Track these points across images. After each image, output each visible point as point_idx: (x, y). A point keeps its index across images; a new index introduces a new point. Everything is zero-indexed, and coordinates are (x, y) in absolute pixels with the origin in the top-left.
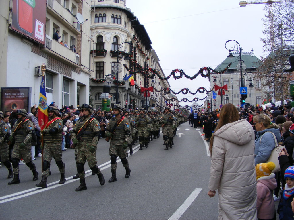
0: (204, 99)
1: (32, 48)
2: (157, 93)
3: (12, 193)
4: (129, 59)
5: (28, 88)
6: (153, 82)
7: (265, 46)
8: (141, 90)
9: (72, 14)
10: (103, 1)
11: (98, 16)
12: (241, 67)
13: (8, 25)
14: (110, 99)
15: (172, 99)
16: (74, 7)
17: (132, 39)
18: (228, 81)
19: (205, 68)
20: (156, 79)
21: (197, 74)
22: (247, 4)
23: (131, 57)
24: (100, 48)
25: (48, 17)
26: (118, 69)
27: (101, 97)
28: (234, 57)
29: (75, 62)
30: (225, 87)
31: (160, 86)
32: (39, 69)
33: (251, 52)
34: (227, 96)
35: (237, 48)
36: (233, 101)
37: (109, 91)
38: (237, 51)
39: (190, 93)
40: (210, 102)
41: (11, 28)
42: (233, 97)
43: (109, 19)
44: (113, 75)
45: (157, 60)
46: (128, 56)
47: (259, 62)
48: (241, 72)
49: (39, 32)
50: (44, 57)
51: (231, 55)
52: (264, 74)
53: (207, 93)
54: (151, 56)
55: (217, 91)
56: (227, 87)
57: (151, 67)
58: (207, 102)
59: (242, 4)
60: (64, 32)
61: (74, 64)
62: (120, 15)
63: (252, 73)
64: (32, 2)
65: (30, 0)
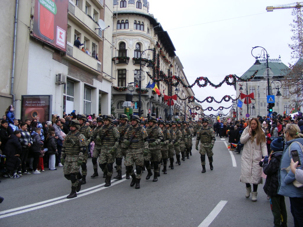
0: (229, 107)
1: (53, 55)
2: (181, 101)
3: (33, 203)
4: (152, 67)
5: (49, 96)
6: (176, 90)
7: (294, 53)
8: (165, 99)
9: (94, 21)
10: (126, 7)
11: (120, 22)
12: (268, 74)
13: (29, 32)
14: (132, 107)
15: (196, 108)
16: (95, 13)
17: (155, 46)
18: (255, 89)
19: (231, 76)
20: (180, 87)
21: (223, 82)
22: (274, 9)
23: (154, 65)
24: (122, 55)
25: (70, 24)
26: (140, 77)
27: (123, 106)
28: (260, 64)
29: (97, 69)
30: (252, 96)
31: (184, 94)
32: (60, 77)
33: (279, 58)
34: (253, 104)
35: (264, 55)
36: (260, 110)
37: (132, 100)
38: (264, 58)
39: (215, 101)
40: (236, 110)
41: (32, 35)
42: (260, 106)
43: (132, 25)
44: (136, 82)
45: (180, 67)
46: (151, 64)
47: (287, 69)
48: (268, 79)
49: (60, 39)
50: (65, 65)
51: (257, 62)
52: (293, 82)
53: (233, 102)
54: (175, 63)
55: (242, 100)
56: (253, 95)
57: (175, 75)
58: (232, 111)
59: (270, 9)
60: (85, 38)
61: (96, 71)
62: (143, 21)
63: (279, 81)
64: (53, 9)
65: (52, 7)
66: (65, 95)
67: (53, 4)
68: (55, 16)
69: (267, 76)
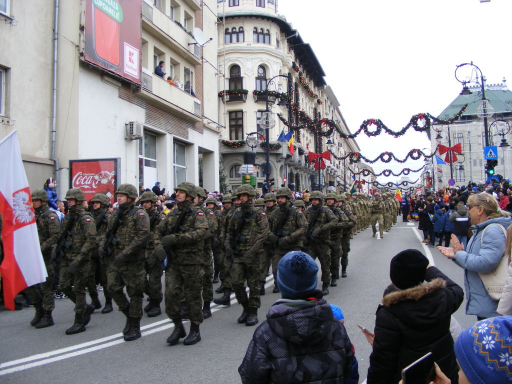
0: (420, 169)
1: (119, 91)
2: (337, 162)
3: (94, 339)
4: (287, 105)
5: (115, 160)
6: (329, 142)
8: (310, 158)
9: (185, 31)
10: (238, 5)
11: (230, 31)
12: (485, 111)
13: (78, 55)
14: (255, 175)
15: (363, 172)
16: (188, 18)
17: (290, 70)
18: (462, 137)
19: (421, 116)
20: (335, 137)
21: (407, 127)
23: (290, 101)
24: (236, 86)
25: (146, 37)
26: (267, 123)
27: (240, 172)
28: (471, 93)
29: (193, 112)
30: (458, 149)
31: (342, 150)
32: (132, 128)
33: (503, 83)
34: (461, 163)
35: (477, 78)
36: (473, 172)
37: (254, 162)
38: (477, 83)
39: (396, 159)
40: (431, 175)
41: (83, 59)
42: (472, 165)
43: (249, 35)
44: (260, 132)
45: (334, 103)
46: (284, 99)
48: (486, 119)
49: (130, 64)
50: (141, 107)
51: (466, 91)
53: (425, 160)
54: (325, 97)
55: (442, 155)
56: (460, 148)
57: (325, 117)
58: (425, 175)
60: (172, 60)
61: (192, 116)
62: (269, 28)
63: (505, 121)
64: (117, 14)
65: (114, 11)
66: (141, 157)
67: (117, 5)
68: (121, 25)
69: (483, 113)
